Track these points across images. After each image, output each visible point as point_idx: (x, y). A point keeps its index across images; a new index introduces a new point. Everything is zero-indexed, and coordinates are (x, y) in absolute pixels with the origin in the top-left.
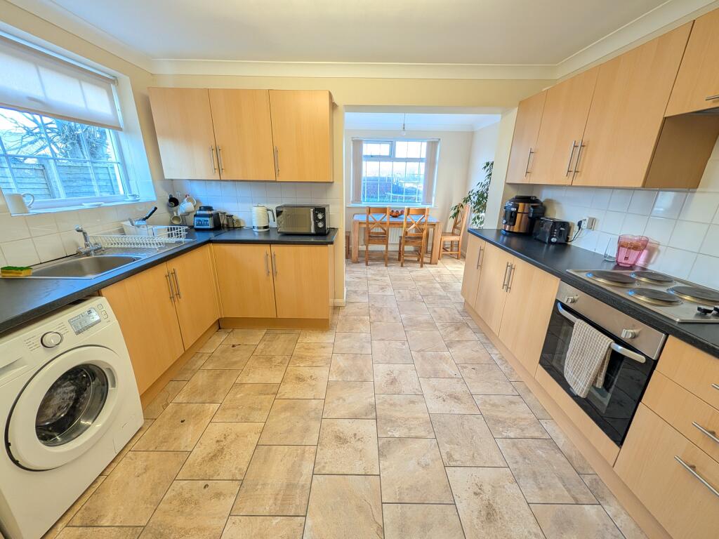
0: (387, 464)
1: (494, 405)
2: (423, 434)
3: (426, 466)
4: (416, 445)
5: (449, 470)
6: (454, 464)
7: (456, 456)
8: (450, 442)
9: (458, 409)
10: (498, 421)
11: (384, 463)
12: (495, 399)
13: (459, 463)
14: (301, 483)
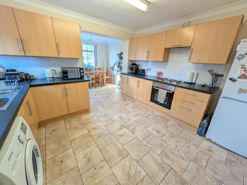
0: (136, 134)
1: (144, 114)
2: (137, 125)
3: (143, 130)
4: (138, 128)
5: (147, 129)
6: (147, 127)
7: (146, 126)
8: (143, 124)
9: (139, 117)
10: (147, 116)
11: (135, 135)
12: (144, 113)
13: (148, 127)
14: (122, 150)
